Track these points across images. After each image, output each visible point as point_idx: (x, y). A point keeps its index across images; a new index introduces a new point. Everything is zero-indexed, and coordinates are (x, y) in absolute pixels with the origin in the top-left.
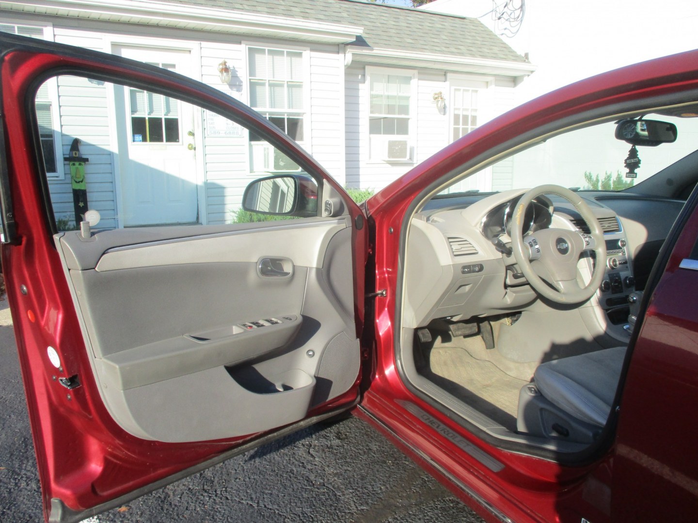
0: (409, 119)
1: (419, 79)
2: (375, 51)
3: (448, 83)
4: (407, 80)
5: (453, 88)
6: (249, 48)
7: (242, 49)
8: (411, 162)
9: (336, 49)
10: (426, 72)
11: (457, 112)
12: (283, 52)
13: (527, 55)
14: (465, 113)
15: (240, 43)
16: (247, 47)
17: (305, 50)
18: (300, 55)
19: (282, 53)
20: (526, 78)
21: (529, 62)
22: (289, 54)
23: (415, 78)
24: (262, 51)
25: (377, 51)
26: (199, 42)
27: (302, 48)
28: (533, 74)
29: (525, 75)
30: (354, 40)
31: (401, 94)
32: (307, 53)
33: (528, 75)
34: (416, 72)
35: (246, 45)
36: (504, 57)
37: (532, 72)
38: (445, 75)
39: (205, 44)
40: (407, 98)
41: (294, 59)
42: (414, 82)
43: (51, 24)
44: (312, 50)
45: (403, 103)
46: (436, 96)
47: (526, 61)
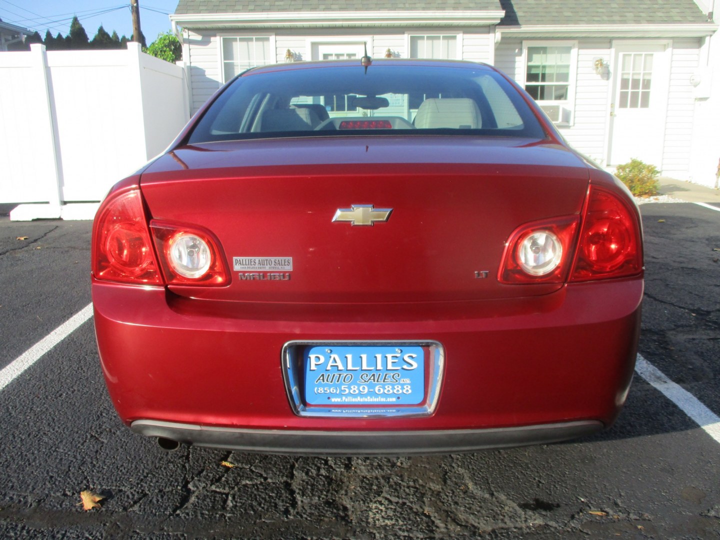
0: (568, 85)
1: (579, 48)
2: (522, 29)
3: (613, 50)
4: (568, 50)
5: (621, 54)
6: (411, 37)
7: (405, 38)
8: (567, 124)
9: (487, 29)
10: (586, 41)
11: (625, 77)
12: (440, 37)
13: (711, 15)
14: (636, 77)
15: (403, 33)
16: (409, 36)
17: (458, 34)
18: (454, 38)
19: (438, 38)
20: (707, 39)
21: (712, 22)
22: (444, 38)
23: (574, 47)
24: (422, 38)
25: (525, 28)
26: (372, 36)
27: (454, 32)
28: (716, 33)
29: (707, 36)
30: (499, 21)
31: (560, 63)
32: (460, 36)
33: (711, 36)
34: (576, 42)
35: (409, 34)
36: (680, 19)
37: (714, 32)
38: (610, 42)
39: (376, 37)
40: (567, 66)
41: (450, 41)
42: (574, 51)
43: (274, 34)
44: (464, 33)
45: (563, 71)
46: (597, 63)
47: (709, 20)
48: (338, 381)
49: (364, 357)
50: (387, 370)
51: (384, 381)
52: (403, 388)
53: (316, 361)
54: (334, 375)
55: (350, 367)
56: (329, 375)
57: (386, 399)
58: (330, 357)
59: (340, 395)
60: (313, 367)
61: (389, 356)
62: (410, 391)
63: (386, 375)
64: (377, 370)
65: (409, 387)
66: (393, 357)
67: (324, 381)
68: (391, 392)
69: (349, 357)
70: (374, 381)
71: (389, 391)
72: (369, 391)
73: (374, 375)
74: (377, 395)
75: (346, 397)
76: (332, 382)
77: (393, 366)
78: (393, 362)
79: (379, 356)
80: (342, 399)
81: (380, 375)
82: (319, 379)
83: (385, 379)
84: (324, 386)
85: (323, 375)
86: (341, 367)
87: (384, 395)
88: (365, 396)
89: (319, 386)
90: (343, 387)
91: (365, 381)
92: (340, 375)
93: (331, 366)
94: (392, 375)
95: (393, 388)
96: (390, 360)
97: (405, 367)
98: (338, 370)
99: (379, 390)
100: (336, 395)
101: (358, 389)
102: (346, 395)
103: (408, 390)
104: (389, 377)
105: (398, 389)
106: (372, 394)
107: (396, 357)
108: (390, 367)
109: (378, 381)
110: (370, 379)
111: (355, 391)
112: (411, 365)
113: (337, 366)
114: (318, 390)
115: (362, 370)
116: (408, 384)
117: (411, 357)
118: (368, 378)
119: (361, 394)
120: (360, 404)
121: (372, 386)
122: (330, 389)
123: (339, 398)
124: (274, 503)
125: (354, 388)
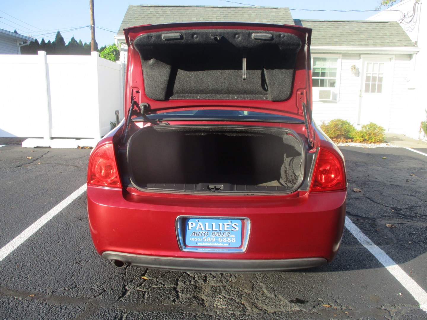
0: (336, 79)
1: (342, 59)
3: (361, 60)
4: (336, 59)
5: (366, 63)
8: (335, 101)
10: (347, 55)
11: (368, 75)
13: (416, 43)
14: (374, 75)
20: (414, 56)
21: (417, 47)
23: (339, 58)
28: (419, 52)
29: (415, 54)
31: (331, 67)
33: (416, 54)
34: (340, 55)
36: (399, 44)
38: (360, 56)
40: (336, 69)
42: (339, 60)
45: (333, 71)
46: (352, 67)
47: (415, 45)
48: (201, 235)
49: (214, 224)
50: (224, 231)
51: (223, 236)
52: (231, 239)
53: (191, 225)
54: (200, 232)
55: (207, 229)
56: (197, 232)
57: (224, 244)
58: (198, 224)
59: (202, 242)
60: (190, 228)
61: (225, 224)
62: (235, 241)
63: (224, 233)
64: (219, 230)
65: (234, 239)
66: (227, 224)
67: (194, 235)
68: (226, 241)
69: (207, 224)
70: (218, 236)
71: (225, 240)
72: (215, 240)
73: (218, 233)
74: (219, 242)
75: (205, 243)
76: (198, 235)
77: (227, 229)
78: (227, 227)
79: (221, 224)
80: (203, 244)
81: (221, 233)
82: (192, 234)
83: (223, 235)
84: (194, 237)
85: (194, 232)
86: (203, 229)
87: (223, 242)
88: (214, 242)
89: (192, 237)
90: (203, 238)
91: (214, 236)
92: (202, 232)
93: (198, 228)
94: (227, 233)
95: (227, 239)
96: (226, 226)
97: (233, 229)
98: (201, 230)
99: (220, 240)
100: (200, 242)
101: (211, 239)
102: (205, 242)
103: (234, 240)
104: (225, 234)
105: (229, 240)
106: (217, 242)
107: (229, 225)
108: (226, 229)
109: (220, 236)
110: (216, 235)
111: (209, 240)
112: (236, 229)
113: (201, 228)
114: (192, 239)
115: (213, 230)
116: (234, 238)
117: (236, 225)
118: (215, 234)
119: (212, 242)
120: (211, 246)
121: (217, 238)
122: (197, 239)
123: (202, 243)
124: (168, 296)
125: (209, 239)
